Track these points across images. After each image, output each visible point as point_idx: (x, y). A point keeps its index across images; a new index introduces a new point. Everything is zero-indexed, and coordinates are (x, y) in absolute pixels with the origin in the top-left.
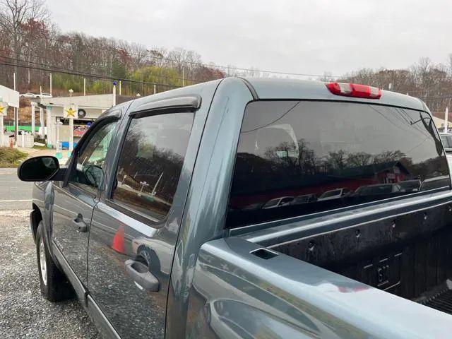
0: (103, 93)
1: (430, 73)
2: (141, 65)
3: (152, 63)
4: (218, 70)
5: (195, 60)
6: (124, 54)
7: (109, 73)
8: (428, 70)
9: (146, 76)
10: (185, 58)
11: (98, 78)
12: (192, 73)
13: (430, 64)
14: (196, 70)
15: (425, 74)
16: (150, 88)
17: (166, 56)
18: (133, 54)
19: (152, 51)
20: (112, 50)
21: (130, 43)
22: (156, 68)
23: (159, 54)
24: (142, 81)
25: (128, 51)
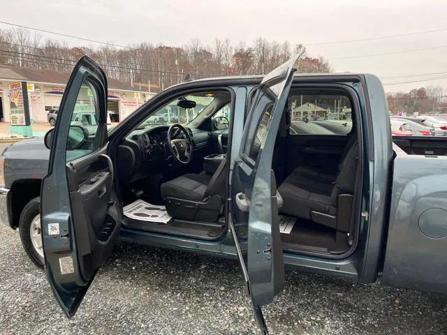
13: (200, 46)
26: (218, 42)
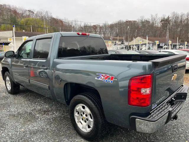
0: (6, 31)
1: (144, 22)
2: (24, 17)
3: (29, 16)
4: (60, 20)
5: (49, 15)
6: (15, 12)
7: (8, 21)
8: (143, 21)
9: (27, 22)
10: (45, 14)
11: (3, 23)
12: (48, 21)
13: (144, 19)
14: (50, 19)
15: (142, 22)
16: (29, 28)
17: (35, 13)
18: (19, 12)
19: (29, 10)
20: (9, 10)
21: (17, 7)
22: (31, 18)
23: (32, 12)
24: (25, 25)
25: (17, 10)
26: (152, 16)
